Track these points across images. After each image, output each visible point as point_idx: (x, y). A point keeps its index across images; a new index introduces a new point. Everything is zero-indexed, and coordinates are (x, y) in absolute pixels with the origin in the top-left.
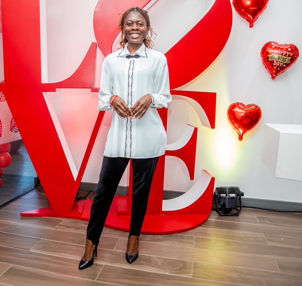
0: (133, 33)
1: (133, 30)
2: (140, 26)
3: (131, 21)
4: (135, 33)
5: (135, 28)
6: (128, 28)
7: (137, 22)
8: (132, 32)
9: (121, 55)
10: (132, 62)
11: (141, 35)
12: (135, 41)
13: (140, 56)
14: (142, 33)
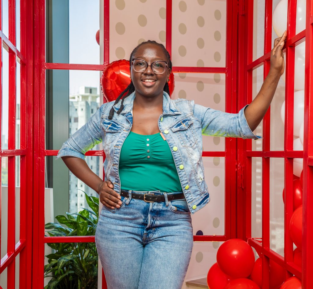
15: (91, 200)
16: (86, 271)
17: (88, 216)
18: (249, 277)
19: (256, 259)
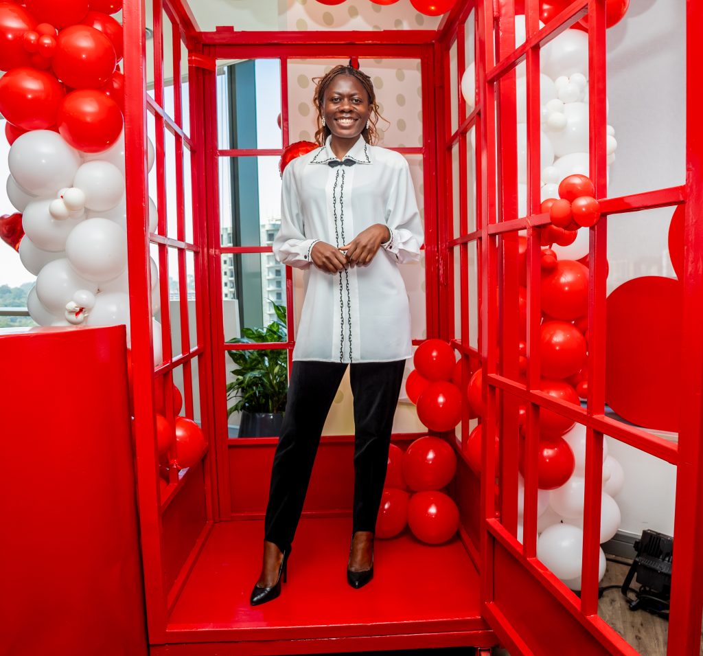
0: (343, 118)
1: (343, 112)
2: (356, 104)
3: (339, 94)
4: (346, 118)
5: (347, 107)
6: (333, 107)
7: (350, 97)
8: (339, 115)
9: (318, 160)
10: (341, 173)
11: (358, 122)
12: (345, 132)
13: (355, 163)
14: (360, 117)
15: (279, 310)
16: (277, 389)
17: (278, 330)
18: (451, 381)
19: (457, 360)
